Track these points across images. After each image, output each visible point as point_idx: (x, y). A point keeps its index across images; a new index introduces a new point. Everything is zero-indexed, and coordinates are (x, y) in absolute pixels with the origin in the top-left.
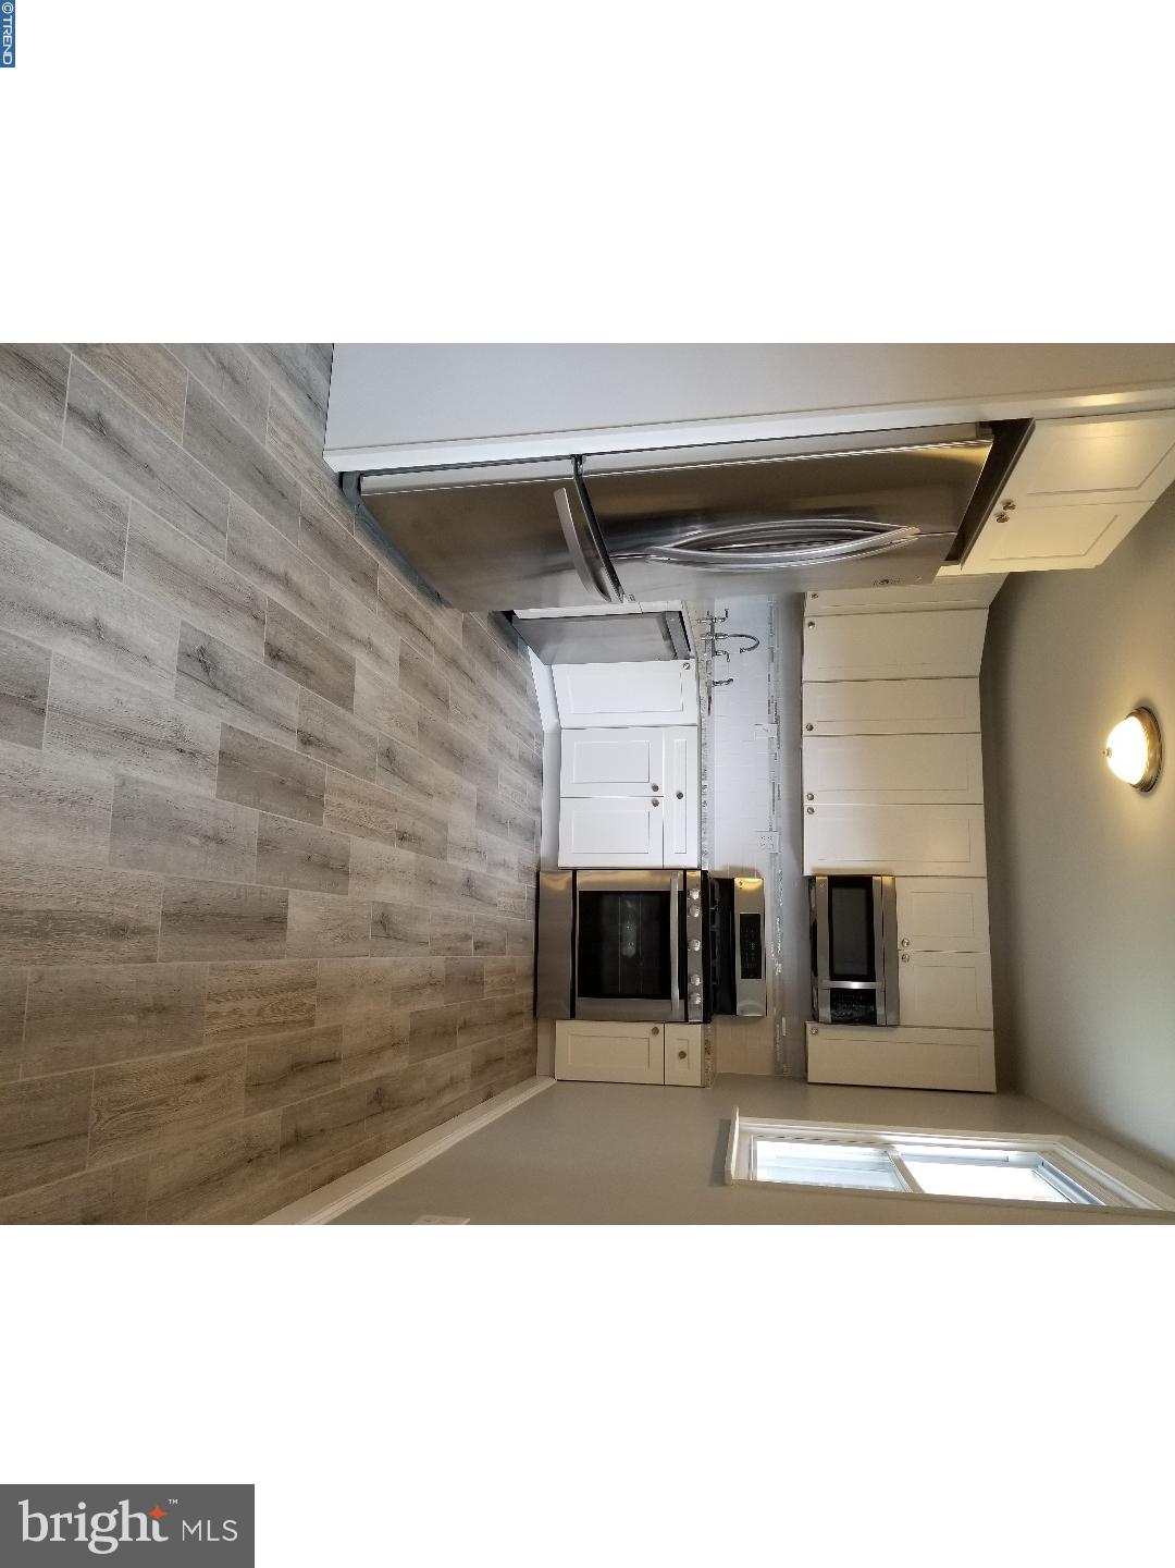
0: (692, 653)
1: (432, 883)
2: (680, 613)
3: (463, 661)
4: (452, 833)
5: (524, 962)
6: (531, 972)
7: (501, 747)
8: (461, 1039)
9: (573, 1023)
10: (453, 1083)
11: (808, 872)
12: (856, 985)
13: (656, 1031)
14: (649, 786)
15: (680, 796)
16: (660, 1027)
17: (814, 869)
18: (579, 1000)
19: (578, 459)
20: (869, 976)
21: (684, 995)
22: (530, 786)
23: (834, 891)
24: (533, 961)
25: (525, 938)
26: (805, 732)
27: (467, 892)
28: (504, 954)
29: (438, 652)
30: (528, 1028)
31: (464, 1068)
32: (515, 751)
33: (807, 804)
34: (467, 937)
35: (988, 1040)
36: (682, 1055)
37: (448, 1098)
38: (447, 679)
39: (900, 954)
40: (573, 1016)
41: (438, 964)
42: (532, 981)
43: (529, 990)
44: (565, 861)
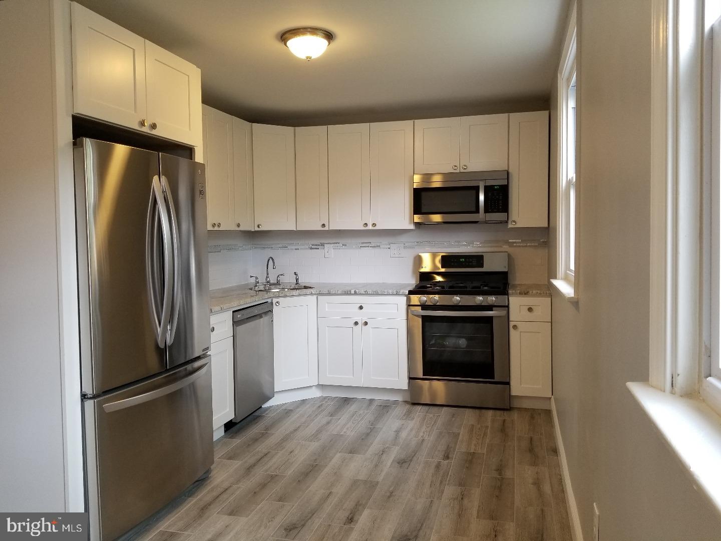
0: (269, 300)
1: (391, 494)
2: (233, 312)
3: (252, 461)
4: (362, 477)
5: (469, 416)
6: (477, 411)
7: (319, 431)
8: (508, 474)
9: (512, 383)
10: (537, 483)
11: (412, 227)
12: (482, 197)
13: (515, 327)
14: (355, 327)
15: (361, 308)
16: (512, 324)
17: (410, 223)
18: (497, 379)
19: (84, 397)
20: (477, 189)
21: (490, 308)
22: (353, 408)
23: (423, 211)
24: (471, 410)
25: (453, 415)
26: (326, 228)
27: (406, 465)
28: (459, 434)
29: (238, 481)
30: (515, 415)
31: (529, 472)
32: (324, 421)
33: (370, 227)
34: (438, 466)
35: (516, 117)
36: (530, 310)
37: (547, 488)
38: (259, 474)
39: (462, 170)
40: (508, 383)
41: (450, 491)
42: (483, 411)
43: (490, 413)
44: (404, 384)
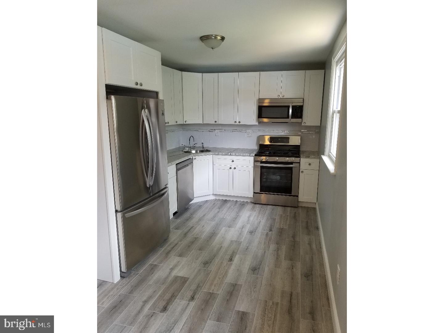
0: (191, 158)
2: (176, 164)
9: (299, 196)
10: (310, 243)
11: (257, 124)
12: (291, 111)
13: (302, 172)
14: (230, 170)
15: (233, 161)
19: (116, 212)
20: (288, 107)
21: (292, 163)
23: (263, 117)
25: (273, 210)
26: (217, 123)
27: (253, 234)
30: (300, 210)
33: (237, 123)
34: (267, 234)
35: (308, 72)
36: (310, 164)
37: (314, 246)
39: (282, 98)
40: (297, 196)
44: (251, 195)
